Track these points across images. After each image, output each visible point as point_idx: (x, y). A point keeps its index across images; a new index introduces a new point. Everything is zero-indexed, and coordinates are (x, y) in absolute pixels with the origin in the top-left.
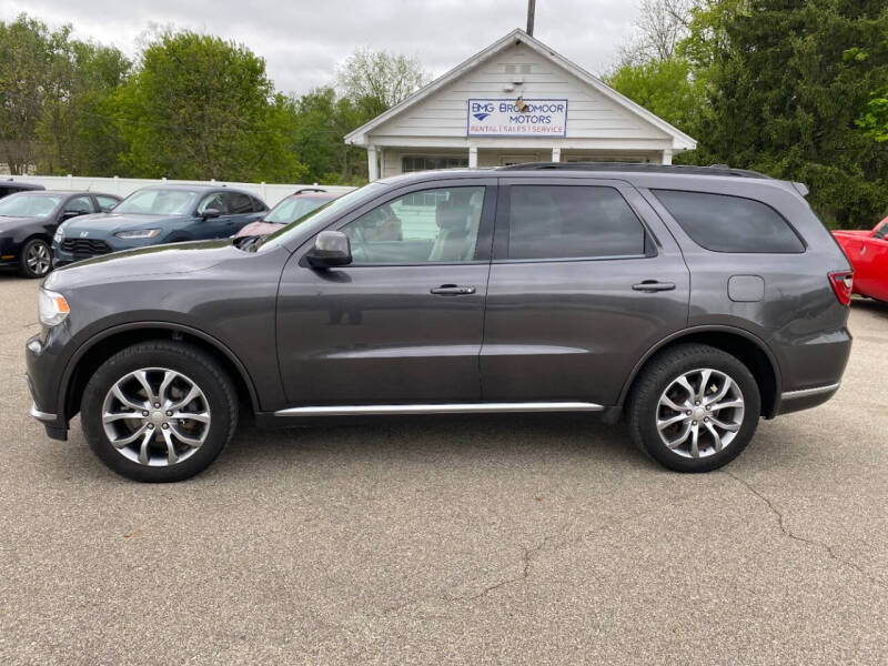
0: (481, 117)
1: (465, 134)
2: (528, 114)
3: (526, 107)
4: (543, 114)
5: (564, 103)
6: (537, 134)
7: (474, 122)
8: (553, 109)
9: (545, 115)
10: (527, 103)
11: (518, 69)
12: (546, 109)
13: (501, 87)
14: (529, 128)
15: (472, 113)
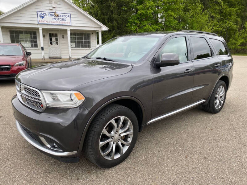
0: (43, 18)
1: (37, 23)
2: (59, 17)
3: (58, 15)
4: (63, 18)
5: (70, 15)
6: (62, 24)
7: (40, 19)
8: (66, 16)
9: (64, 18)
10: (58, 14)
11: (53, 2)
12: (64, 16)
13: (48, 8)
14: (59, 22)
15: (39, 16)
